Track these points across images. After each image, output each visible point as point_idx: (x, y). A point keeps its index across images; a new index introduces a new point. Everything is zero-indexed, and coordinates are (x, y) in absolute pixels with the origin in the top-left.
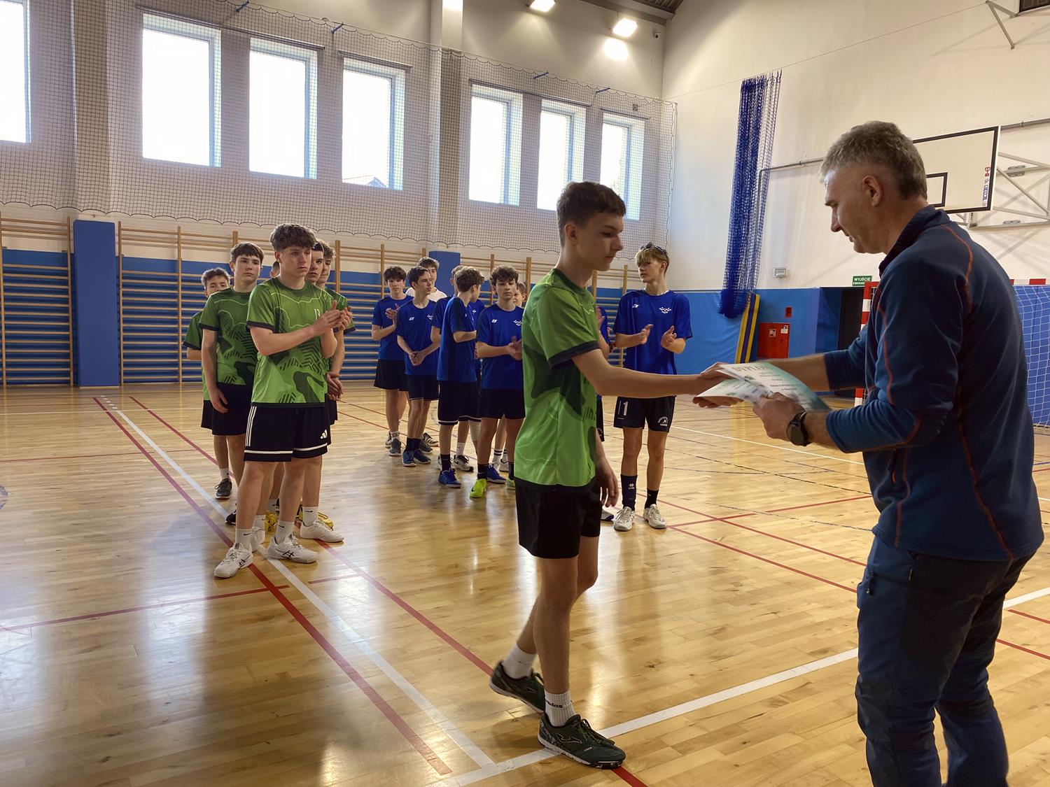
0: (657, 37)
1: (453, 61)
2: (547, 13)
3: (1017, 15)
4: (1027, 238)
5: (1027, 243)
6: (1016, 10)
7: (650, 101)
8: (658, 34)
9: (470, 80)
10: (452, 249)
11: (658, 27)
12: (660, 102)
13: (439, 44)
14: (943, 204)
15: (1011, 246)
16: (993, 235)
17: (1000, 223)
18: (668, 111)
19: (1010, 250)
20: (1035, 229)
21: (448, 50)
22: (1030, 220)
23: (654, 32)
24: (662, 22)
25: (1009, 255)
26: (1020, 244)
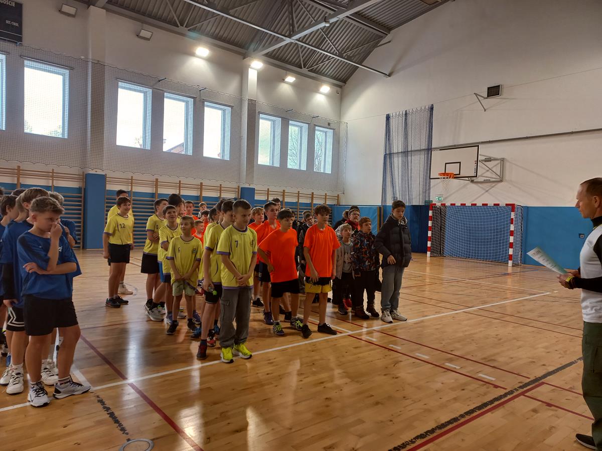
0: (338, 93)
1: (252, 104)
2: (292, 83)
3: (486, 98)
4: (493, 187)
5: (493, 188)
6: (486, 96)
7: (336, 122)
9: (259, 112)
10: (251, 186)
11: (339, 89)
12: (339, 123)
13: (246, 98)
14: (459, 174)
15: (487, 190)
16: (479, 185)
17: (483, 180)
18: (343, 127)
19: (487, 191)
20: (496, 183)
21: (250, 100)
22: (494, 180)
23: (337, 91)
24: (340, 87)
25: (487, 193)
26: (490, 189)
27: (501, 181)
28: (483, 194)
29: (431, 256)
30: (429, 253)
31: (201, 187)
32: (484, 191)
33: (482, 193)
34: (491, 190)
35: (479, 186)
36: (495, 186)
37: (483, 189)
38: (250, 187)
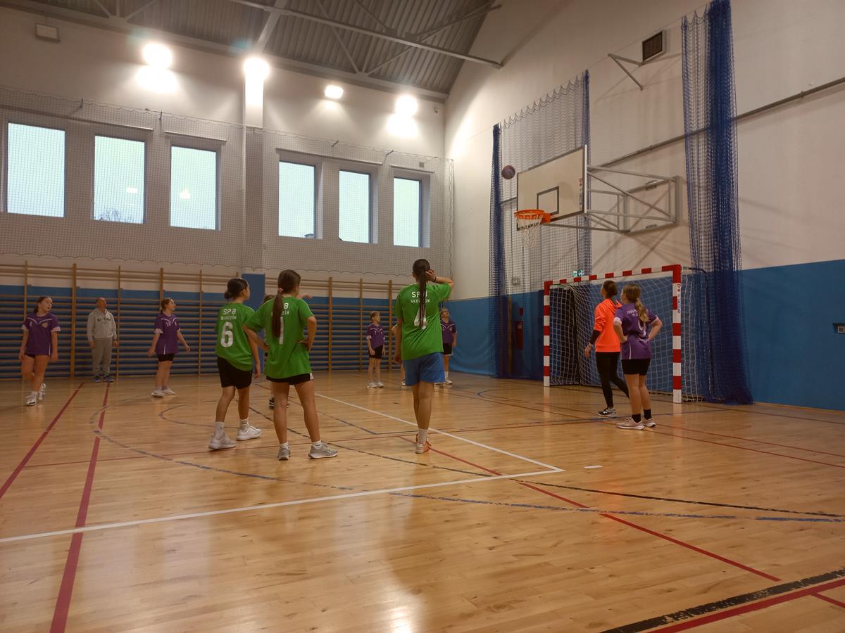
0: (437, 112)
1: (256, 135)
2: (339, 98)
3: (642, 64)
4: (662, 239)
6: (640, 59)
7: (429, 159)
8: (438, 111)
9: (276, 149)
10: (258, 272)
11: (439, 105)
14: (558, 212)
15: (653, 245)
17: (644, 228)
20: (666, 231)
21: (251, 128)
22: (663, 224)
23: (435, 109)
24: (443, 101)
26: (658, 243)
27: (675, 225)
28: (645, 256)
29: (553, 386)
30: (547, 379)
31: (161, 277)
32: (647, 250)
34: (660, 245)
35: (639, 240)
36: (665, 235)
37: (645, 244)
38: (255, 273)
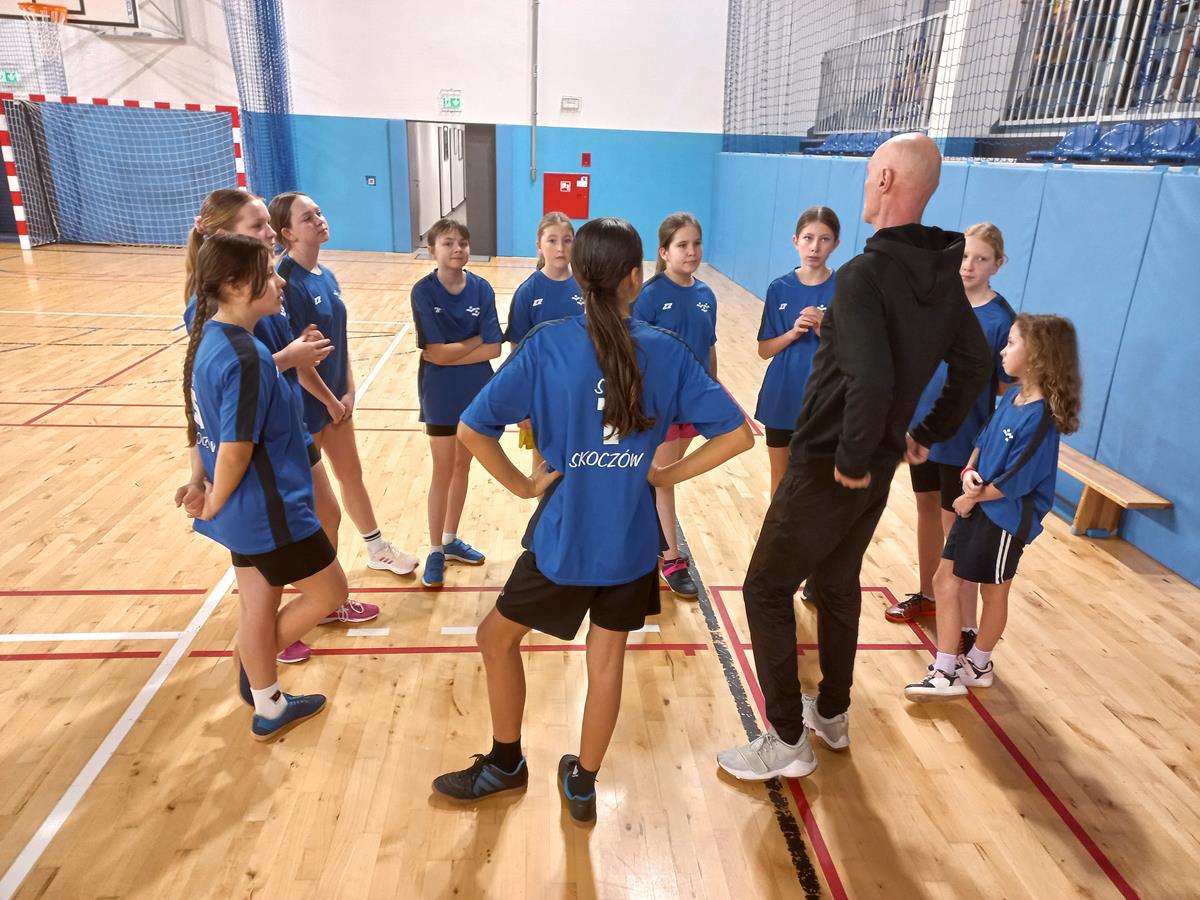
5: (163, 60)
14: (82, 12)
16: (124, 45)
19: (148, 66)
22: (162, 35)
25: (148, 71)
27: (182, 41)
28: (138, 74)
29: (33, 248)
30: (25, 241)
32: (141, 65)
33: (139, 68)
34: (159, 63)
35: (123, 49)
36: (168, 51)
